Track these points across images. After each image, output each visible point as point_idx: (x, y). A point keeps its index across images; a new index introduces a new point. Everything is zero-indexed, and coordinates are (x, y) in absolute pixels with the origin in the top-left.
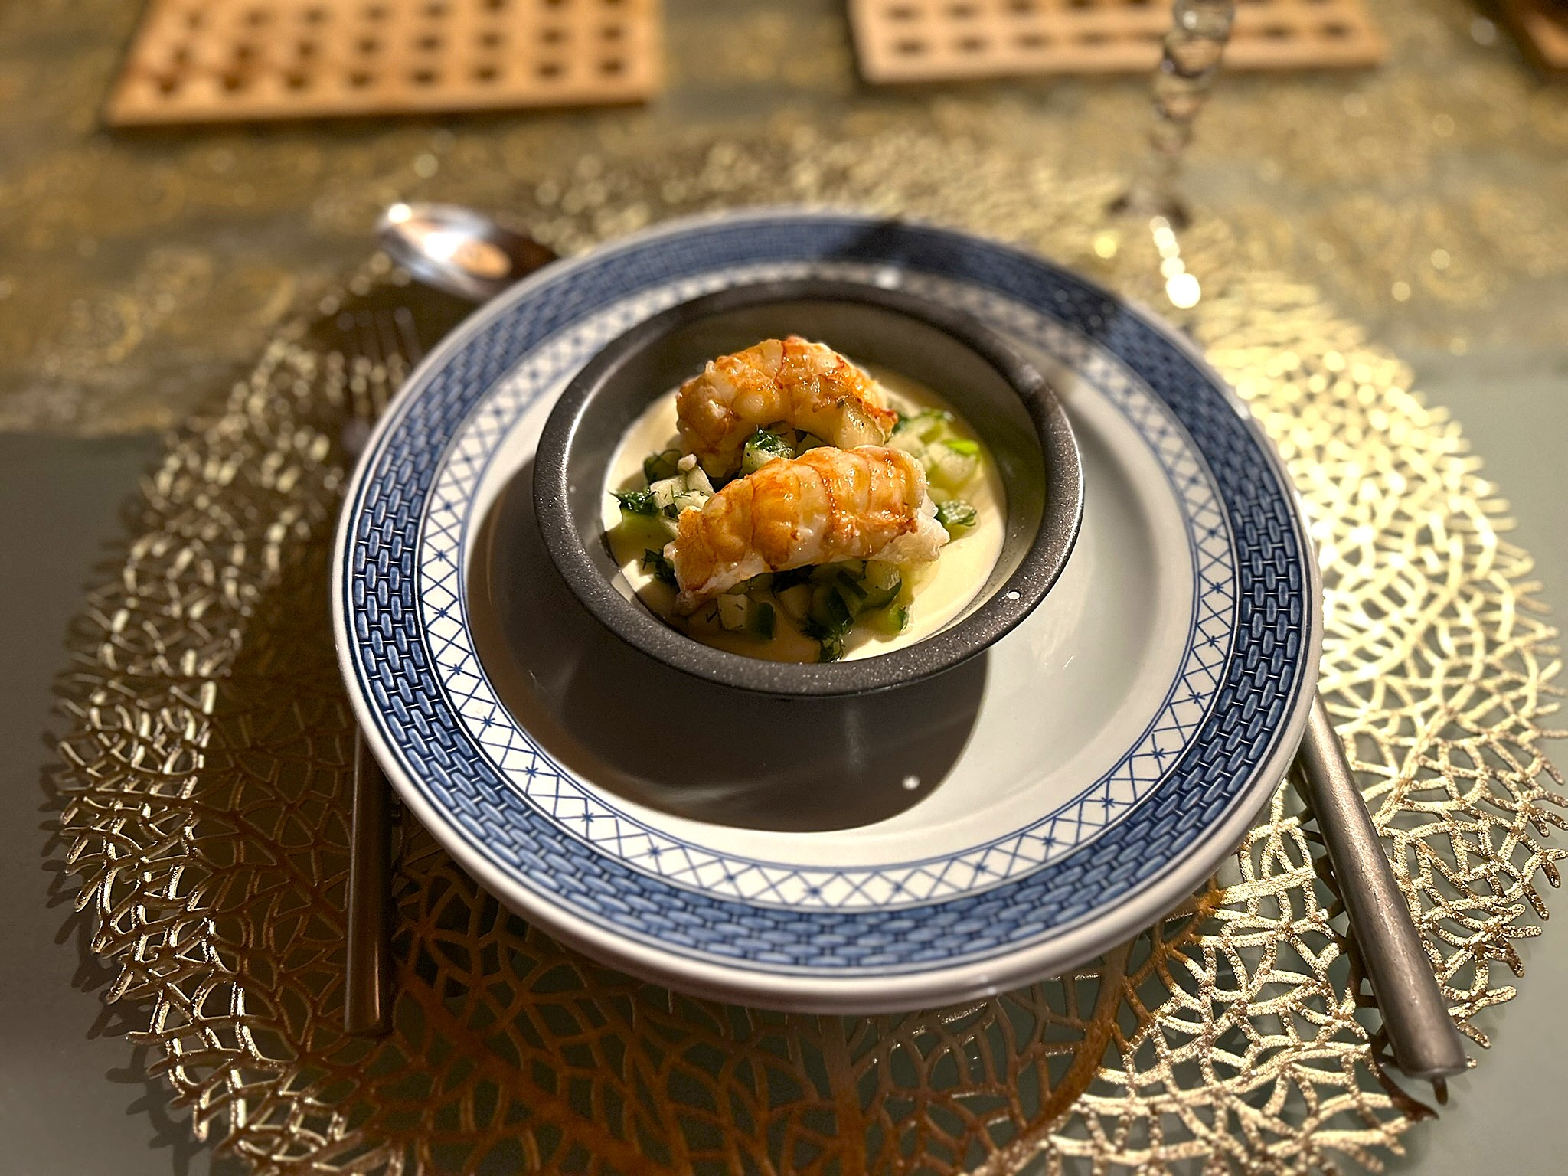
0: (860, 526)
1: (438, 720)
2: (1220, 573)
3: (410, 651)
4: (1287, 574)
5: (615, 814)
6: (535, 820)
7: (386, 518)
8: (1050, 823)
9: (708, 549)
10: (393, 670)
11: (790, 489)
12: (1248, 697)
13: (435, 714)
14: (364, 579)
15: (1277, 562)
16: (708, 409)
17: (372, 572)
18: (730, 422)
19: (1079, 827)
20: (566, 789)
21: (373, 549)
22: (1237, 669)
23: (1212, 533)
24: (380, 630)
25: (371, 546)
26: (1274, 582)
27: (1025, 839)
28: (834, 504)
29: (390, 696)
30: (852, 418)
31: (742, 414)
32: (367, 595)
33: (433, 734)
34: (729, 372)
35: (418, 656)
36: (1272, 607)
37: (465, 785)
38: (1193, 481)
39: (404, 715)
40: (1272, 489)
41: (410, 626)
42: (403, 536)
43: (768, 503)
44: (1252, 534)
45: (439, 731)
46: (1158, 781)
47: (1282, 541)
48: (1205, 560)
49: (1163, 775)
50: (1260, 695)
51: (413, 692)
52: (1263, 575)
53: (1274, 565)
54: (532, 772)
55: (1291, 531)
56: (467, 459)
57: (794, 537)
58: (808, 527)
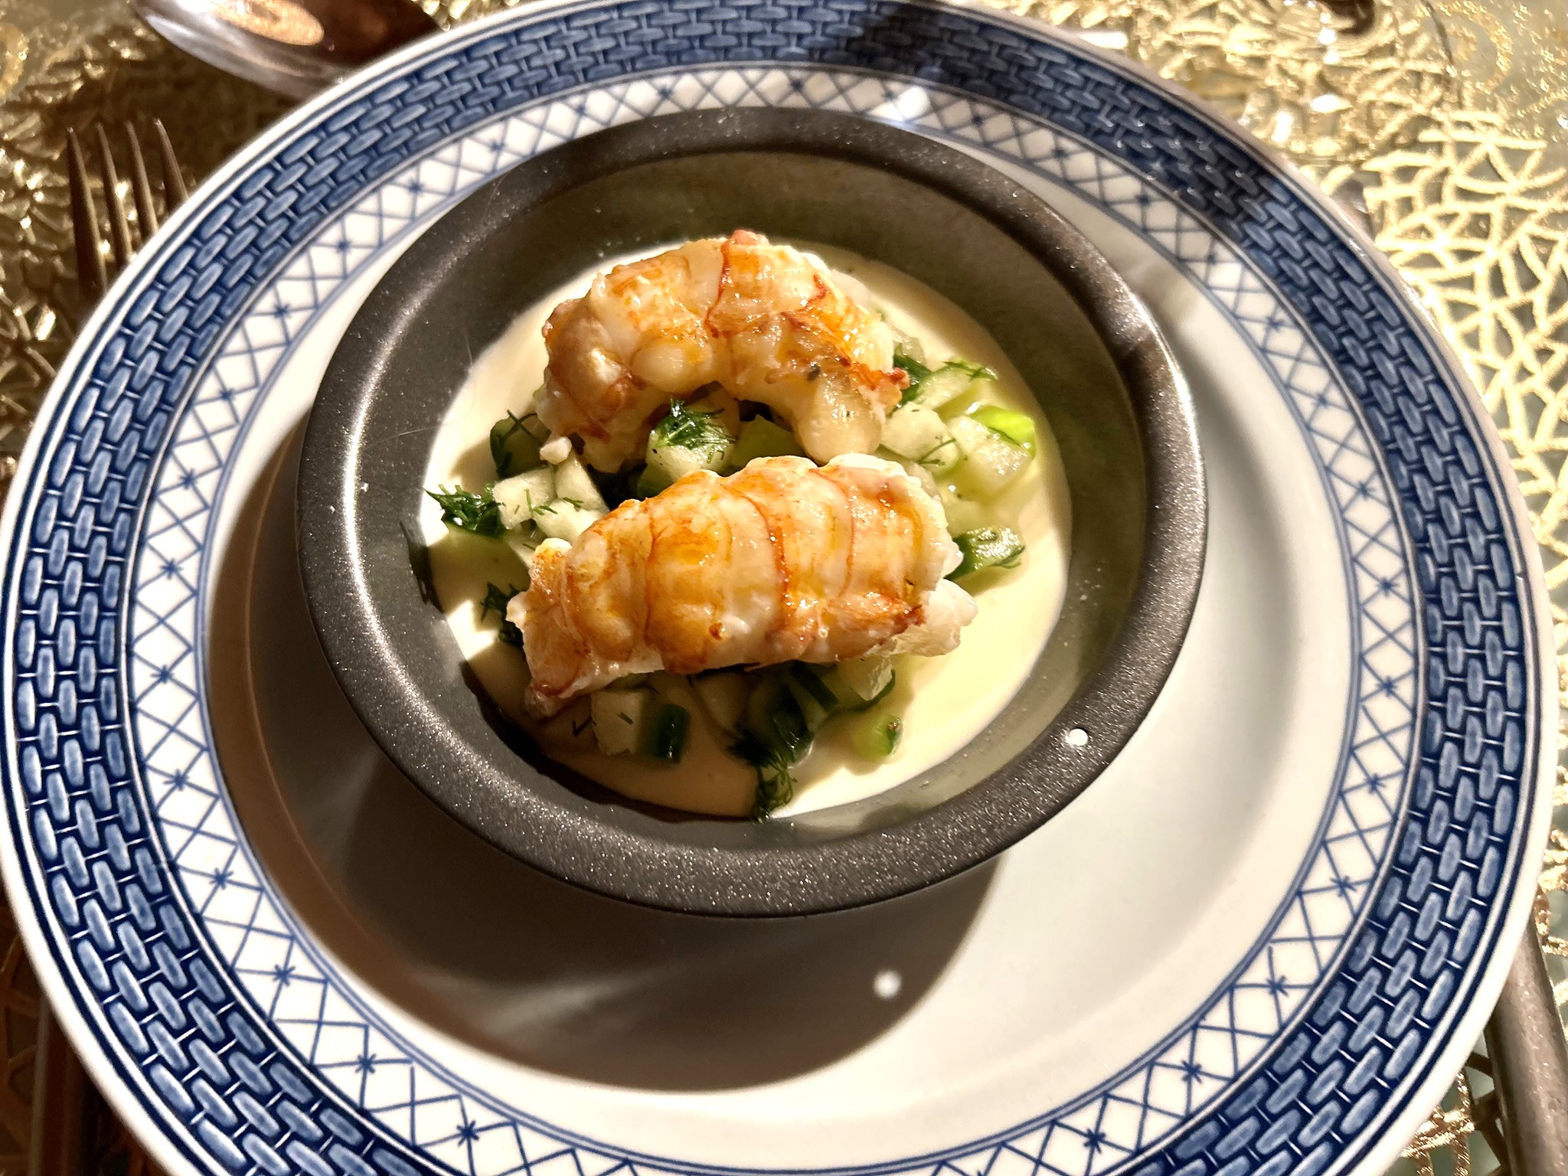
0: (828, 619)
1: (138, 881)
2: (1392, 661)
3: (102, 750)
4: (1502, 677)
5: (412, 1057)
6: (279, 1072)
7: (82, 504)
8: (1098, 1104)
9: (573, 630)
10: (70, 788)
11: (713, 545)
12: (1425, 897)
13: (134, 868)
14: (36, 618)
15: (1488, 654)
16: (589, 363)
17: (49, 606)
18: (629, 390)
19: (1144, 1115)
20: (337, 1009)
21: (56, 563)
22: (1411, 842)
23: (1387, 586)
24: (54, 711)
25: (52, 558)
26: (1480, 689)
27: (1057, 1130)
28: (787, 580)
29: (59, 839)
30: (831, 401)
31: (647, 378)
32: (38, 647)
33: (126, 907)
34: (628, 301)
35: (115, 757)
36: (1473, 735)
37: (169, 1008)
38: (1363, 490)
39: (79, 874)
40: (1489, 524)
41: (108, 702)
42: (109, 536)
43: (676, 568)
44: (1451, 598)
45: (137, 901)
46: (1272, 1039)
47: (1498, 617)
48: (1371, 634)
49: (1283, 1027)
50: (1446, 897)
51: (101, 827)
52: (1464, 674)
53: (1482, 659)
54: (283, 975)
55: (1514, 600)
56: (226, 395)
57: (715, 634)
58: (741, 617)
